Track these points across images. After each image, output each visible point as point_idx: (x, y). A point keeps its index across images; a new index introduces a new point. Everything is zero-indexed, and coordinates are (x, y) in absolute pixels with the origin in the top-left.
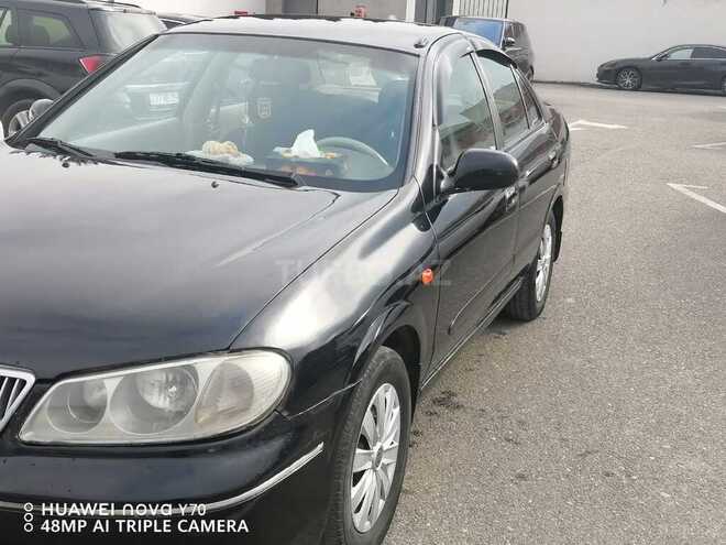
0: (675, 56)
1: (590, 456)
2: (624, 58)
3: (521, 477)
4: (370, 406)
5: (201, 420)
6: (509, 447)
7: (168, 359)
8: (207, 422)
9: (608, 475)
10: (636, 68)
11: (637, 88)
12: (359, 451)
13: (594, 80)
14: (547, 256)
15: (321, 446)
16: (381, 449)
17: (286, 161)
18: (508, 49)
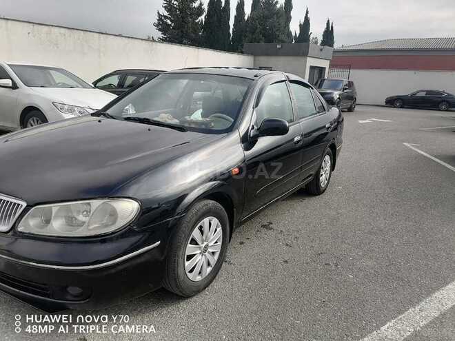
0: (418, 95)
1: (322, 255)
2: (397, 95)
3: (286, 262)
4: (198, 226)
5: (91, 227)
6: (286, 248)
7: (81, 200)
8: (95, 229)
9: (326, 264)
10: (402, 100)
11: (402, 107)
12: (189, 245)
13: (384, 104)
14: (328, 168)
15: (158, 243)
16: (207, 245)
17: (188, 122)
18: (345, 91)
